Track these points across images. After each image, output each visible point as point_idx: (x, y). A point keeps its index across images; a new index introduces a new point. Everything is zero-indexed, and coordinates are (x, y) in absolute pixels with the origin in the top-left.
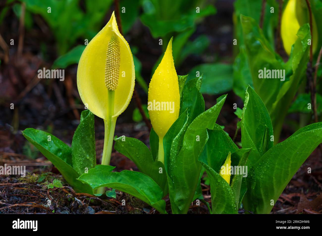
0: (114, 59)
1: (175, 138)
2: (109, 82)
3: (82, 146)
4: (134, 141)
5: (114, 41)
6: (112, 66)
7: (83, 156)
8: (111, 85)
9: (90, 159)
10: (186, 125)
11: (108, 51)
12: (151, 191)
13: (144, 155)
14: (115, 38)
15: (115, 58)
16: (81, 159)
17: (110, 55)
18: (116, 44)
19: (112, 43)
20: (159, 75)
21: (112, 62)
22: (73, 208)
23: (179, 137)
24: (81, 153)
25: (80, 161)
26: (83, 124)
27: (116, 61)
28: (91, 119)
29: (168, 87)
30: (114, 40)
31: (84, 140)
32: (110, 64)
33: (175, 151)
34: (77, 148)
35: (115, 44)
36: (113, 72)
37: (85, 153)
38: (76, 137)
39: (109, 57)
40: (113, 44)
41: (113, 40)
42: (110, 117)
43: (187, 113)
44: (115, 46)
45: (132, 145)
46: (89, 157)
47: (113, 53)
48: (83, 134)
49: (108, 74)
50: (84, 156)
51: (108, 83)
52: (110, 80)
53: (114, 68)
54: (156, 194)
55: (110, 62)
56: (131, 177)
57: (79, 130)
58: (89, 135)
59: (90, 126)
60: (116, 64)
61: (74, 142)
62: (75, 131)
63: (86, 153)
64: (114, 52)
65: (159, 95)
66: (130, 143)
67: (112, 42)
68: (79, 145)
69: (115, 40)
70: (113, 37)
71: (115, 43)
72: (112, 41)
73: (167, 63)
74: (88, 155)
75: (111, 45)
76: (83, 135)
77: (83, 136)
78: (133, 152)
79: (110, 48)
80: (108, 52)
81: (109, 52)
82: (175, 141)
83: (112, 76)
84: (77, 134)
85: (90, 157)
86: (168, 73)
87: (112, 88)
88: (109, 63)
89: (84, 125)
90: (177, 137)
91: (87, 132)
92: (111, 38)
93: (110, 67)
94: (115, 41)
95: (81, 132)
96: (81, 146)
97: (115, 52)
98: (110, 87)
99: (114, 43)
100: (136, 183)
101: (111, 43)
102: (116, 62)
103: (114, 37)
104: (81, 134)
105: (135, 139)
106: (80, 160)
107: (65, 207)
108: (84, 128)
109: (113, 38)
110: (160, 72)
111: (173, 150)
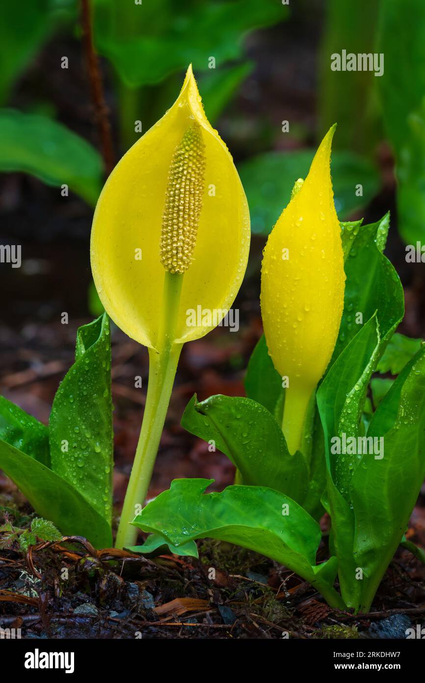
0: (190, 191)
1: (352, 391)
2: (175, 252)
3: (82, 419)
4: (244, 405)
5: (192, 146)
6: (184, 209)
7: (83, 447)
8: (179, 260)
9: (104, 454)
10: (376, 354)
11: (176, 171)
12: (292, 535)
13: (261, 439)
14: (195, 136)
15: (192, 190)
16: (78, 455)
17: (182, 181)
18: (198, 151)
19: (187, 151)
20: (298, 225)
21: (184, 200)
22: (106, 595)
23: (362, 389)
24: (79, 439)
25: (76, 459)
26: (87, 362)
27: (194, 197)
28: (105, 347)
29: (323, 257)
30: (192, 143)
31: (88, 403)
32: (178, 207)
33: (353, 426)
34: (69, 427)
35: (195, 151)
36: (184, 225)
37: (91, 438)
38: (66, 396)
39: (178, 186)
40: (191, 153)
41: (189, 142)
42: (168, 343)
43: (376, 323)
44: (194, 157)
45: (239, 417)
46: (101, 447)
47: (189, 177)
48: (85, 388)
49: (172, 231)
50: (88, 447)
51: (170, 254)
52: (177, 248)
53: (189, 215)
54: (305, 540)
55: (179, 200)
56: (247, 502)
57: (74, 377)
58: (101, 392)
59: (104, 366)
60: (194, 204)
61: (57, 411)
62: (61, 382)
63: (93, 437)
64: (193, 173)
65: (297, 279)
66: (233, 411)
67: (187, 148)
68: (73, 418)
69: (195, 143)
70: (191, 135)
71: (195, 149)
72: (189, 146)
73: (321, 195)
74: (98, 444)
75: (184, 154)
76: (85, 390)
77: (85, 393)
78: (235, 434)
79: (181, 164)
80: (175, 174)
81: (178, 173)
82: (352, 398)
83: (181, 237)
84: (67, 388)
85: (103, 449)
86: (323, 219)
87: (180, 268)
88: (177, 203)
89: (88, 365)
90: (356, 388)
91: (95, 382)
92: (185, 137)
93: (178, 213)
94: (195, 146)
95: (80, 384)
96: (79, 419)
97: (195, 173)
98: (176, 265)
99: (191, 149)
100: (256, 517)
101: (184, 150)
102: (194, 199)
103: (194, 134)
104: (79, 389)
105: (247, 399)
106: (76, 456)
107: (79, 593)
108: (88, 371)
109: (189, 136)
110: (301, 219)
111: (347, 424)
